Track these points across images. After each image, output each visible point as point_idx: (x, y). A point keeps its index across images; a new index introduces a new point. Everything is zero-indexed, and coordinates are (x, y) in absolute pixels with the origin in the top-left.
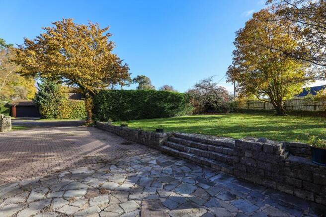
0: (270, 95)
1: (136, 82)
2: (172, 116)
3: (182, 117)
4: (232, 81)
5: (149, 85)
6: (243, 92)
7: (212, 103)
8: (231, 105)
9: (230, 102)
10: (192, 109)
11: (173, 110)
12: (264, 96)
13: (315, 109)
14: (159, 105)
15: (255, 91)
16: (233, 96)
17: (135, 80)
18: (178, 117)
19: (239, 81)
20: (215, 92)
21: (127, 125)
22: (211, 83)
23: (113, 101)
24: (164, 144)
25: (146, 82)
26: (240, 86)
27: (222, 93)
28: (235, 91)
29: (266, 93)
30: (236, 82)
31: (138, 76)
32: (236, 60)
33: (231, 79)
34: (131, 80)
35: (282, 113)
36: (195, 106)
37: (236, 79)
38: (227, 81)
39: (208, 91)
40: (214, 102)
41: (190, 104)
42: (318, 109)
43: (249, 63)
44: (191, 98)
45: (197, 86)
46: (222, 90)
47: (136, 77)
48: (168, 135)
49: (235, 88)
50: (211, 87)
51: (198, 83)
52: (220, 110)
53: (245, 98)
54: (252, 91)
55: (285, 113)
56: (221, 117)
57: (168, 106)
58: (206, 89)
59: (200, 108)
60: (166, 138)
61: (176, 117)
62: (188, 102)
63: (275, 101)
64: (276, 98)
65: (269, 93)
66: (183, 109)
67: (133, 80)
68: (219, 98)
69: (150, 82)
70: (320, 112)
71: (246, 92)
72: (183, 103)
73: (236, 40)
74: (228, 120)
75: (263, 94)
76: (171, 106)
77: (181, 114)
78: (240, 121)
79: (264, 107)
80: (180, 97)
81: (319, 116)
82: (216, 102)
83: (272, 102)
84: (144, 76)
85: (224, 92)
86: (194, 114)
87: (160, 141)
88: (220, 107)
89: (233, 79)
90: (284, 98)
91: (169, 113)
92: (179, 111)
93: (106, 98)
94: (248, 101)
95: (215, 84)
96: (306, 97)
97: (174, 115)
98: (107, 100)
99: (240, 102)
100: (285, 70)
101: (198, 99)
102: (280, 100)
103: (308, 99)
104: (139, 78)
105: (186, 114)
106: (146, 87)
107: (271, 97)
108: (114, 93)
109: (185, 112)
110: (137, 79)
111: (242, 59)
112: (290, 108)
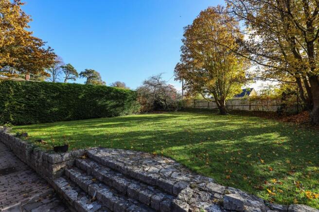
0: (214, 95)
1: (84, 76)
2: (116, 116)
3: (128, 116)
4: (180, 79)
5: (99, 80)
6: (190, 91)
7: (161, 101)
8: (179, 103)
9: (178, 100)
10: (140, 107)
11: (117, 109)
12: (209, 95)
13: (250, 109)
14: (99, 103)
15: (201, 90)
16: (181, 95)
17: (83, 74)
18: (123, 117)
19: (187, 79)
20: (164, 90)
21: (26, 135)
22: (160, 80)
23: (27, 96)
24: (63, 174)
25: (95, 77)
26: (187, 85)
27: (171, 91)
28: (183, 89)
29: (211, 92)
30: (184, 80)
31: (86, 70)
32: (184, 57)
33: (178, 77)
34: (77, 73)
35: (224, 113)
36: (143, 104)
37: (183, 77)
38: (175, 79)
39: (157, 89)
40: (162, 100)
41: (137, 102)
42: (252, 109)
43: (196, 61)
44: (138, 95)
45: (146, 82)
46: (171, 88)
47: (84, 71)
48: (73, 156)
49: (183, 86)
50: (160, 85)
51: (147, 80)
52: (169, 109)
53: (192, 97)
54: (198, 90)
55: (227, 112)
56: (168, 117)
57: (110, 103)
58: (155, 86)
59: (149, 107)
60: (70, 163)
61: (121, 116)
62: (135, 100)
63: (219, 100)
64: (219, 98)
65: (214, 93)
66: (129, 108)
67: (80, 74)
68: (167, 96)
69: (100, 78)
70: (254, 111)
71: (193, 91)
72: (129, 101)
73: (184, 35)
74: (174, 121)
75: (208, 93)
76: (114, 103)
77: (127, 113)
78: (187, 123)
79: (209, 106)
80: (125, 94)
81: (254, 116)
82: (165, 101)
83: (216, 102)
84: (93, 71)
85: (173, 91)
86: (142, 113)
87: (55, 170)
88: (169, 105)
89: (180, 77)
90: (227, 99)
91: (111, 112)
92: (124, 109)
93: (15, 92)
94: (195, 100)
95: (164, 82)
96: (243, 98)
97: (117, 115)
98: (15, 95)
99: (187, 100)
100: (229, 70)
101: (146, 96)
102: (222, 100)
103: (245, 99)
104: (88, 72)
105: (133, 112)
106: (95, 82)
107: (215, 97)
108: (29, 85)
109: (131, 110)
110: (85, 73)
111: (189, 57)
112: (230, 107)
